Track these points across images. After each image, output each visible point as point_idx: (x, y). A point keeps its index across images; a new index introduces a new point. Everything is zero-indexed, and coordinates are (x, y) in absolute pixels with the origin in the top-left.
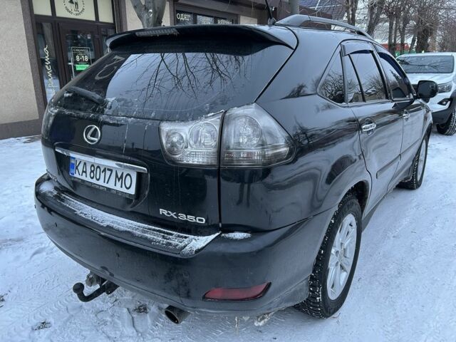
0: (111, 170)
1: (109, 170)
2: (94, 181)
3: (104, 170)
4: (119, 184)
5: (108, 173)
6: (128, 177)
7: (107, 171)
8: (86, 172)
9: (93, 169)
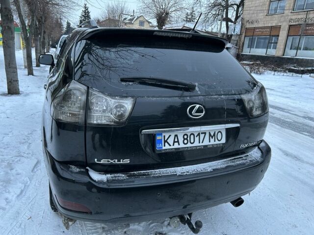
0: (205, 133)
1: (202, 133)
2: (189, 145)
3: (199, 135)
4: (212, 140)
5: (202, 136)
6: (220, 133)
7: (201, 135)
8: (178, 142)
9: (186, 137)
